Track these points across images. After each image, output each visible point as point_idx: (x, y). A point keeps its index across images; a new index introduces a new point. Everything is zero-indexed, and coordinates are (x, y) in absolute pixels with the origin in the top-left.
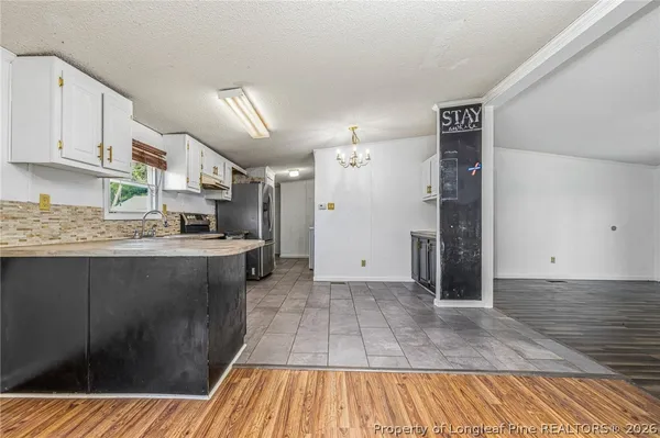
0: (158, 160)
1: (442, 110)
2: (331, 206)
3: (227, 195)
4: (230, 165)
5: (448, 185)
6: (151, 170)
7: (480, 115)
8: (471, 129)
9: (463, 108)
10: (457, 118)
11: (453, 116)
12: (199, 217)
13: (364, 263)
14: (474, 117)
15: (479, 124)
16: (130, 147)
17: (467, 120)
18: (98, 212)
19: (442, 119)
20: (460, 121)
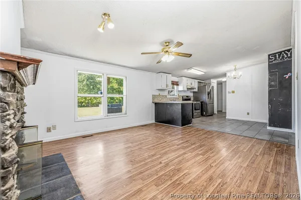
0: (176, 84)
1: (269, 55)
2: (233, 92)
3: (196, 90)
4: (197, 81)
5: (273, 83)
6: (175, 86)
7: (291, 54)
8: (286, 60)
9: (281, 52)
10: (277, 56)
11: (275, 57)
12: (187, 97)
13: (248, 114)
14: (287, 54)
15: (291, 57)
16: (171, 83)
17: (283, 57)
18: (166, 96)
19: (269, 58)
20: (279, 57)
